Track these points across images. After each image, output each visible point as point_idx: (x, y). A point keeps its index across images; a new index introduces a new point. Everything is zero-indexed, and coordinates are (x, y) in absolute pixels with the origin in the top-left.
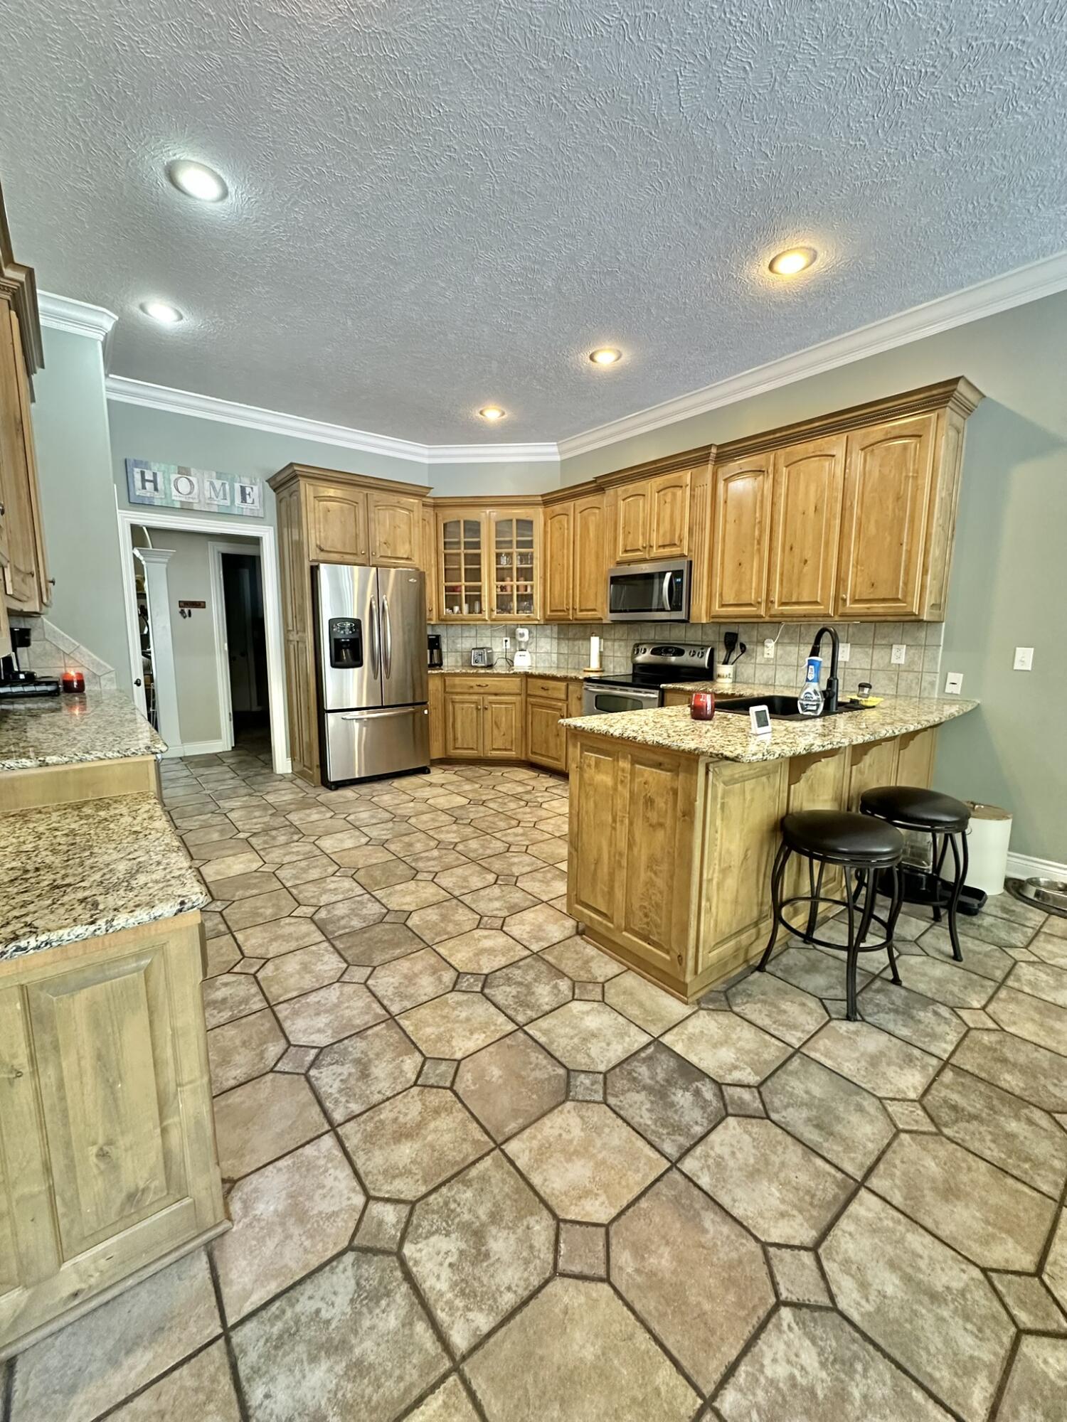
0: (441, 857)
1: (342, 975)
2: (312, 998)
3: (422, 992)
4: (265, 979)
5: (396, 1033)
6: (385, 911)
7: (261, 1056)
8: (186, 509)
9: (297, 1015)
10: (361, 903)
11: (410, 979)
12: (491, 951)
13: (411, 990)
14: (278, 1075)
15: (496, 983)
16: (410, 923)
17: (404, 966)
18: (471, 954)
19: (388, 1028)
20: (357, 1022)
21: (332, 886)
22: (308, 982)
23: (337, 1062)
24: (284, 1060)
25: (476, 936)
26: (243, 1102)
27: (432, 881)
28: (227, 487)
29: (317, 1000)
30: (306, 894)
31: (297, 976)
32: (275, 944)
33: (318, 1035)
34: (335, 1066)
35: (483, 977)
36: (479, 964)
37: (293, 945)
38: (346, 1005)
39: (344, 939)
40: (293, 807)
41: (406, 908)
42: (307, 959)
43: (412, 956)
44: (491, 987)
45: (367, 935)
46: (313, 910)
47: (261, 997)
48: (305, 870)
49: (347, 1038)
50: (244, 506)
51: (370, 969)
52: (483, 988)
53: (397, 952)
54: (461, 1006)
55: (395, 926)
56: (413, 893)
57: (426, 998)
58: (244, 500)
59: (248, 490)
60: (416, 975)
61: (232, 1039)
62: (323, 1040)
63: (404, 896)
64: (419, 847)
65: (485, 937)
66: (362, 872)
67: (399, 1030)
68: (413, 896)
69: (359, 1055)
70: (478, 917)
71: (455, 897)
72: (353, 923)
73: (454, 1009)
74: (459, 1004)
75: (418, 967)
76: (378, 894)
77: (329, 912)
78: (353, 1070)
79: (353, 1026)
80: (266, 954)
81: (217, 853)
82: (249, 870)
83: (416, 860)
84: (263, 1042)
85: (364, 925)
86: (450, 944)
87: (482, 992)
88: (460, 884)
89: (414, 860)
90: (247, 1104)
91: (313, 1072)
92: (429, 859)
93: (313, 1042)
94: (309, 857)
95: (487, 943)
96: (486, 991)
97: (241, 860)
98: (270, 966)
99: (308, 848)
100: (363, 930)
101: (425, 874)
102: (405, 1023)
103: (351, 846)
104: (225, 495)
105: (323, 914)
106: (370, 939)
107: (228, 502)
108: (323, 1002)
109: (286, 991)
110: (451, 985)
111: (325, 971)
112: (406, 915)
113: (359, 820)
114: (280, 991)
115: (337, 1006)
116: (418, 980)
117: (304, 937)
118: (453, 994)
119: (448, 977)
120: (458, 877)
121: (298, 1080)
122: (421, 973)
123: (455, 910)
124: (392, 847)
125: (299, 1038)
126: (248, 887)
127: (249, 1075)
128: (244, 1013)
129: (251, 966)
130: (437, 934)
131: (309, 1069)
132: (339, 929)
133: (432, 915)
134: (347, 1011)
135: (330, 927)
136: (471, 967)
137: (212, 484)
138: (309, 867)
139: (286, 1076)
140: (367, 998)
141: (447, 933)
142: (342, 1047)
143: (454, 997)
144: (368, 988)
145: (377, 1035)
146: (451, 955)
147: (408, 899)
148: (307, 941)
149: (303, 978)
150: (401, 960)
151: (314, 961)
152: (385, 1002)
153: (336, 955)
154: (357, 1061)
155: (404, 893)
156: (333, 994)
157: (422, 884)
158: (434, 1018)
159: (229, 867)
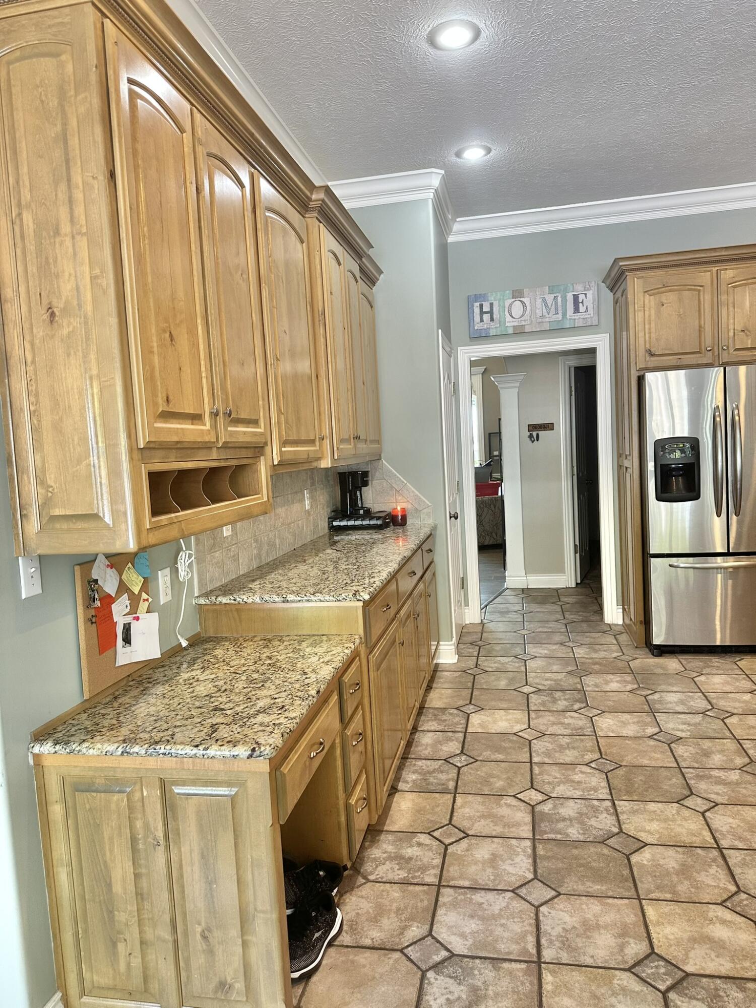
0: (737, 784)
1: (521, 886)
2: (478, 897)
3: (591, 951)
4: (453, 854)
5: (531, 983)
6: (616, 830)
7: (403, 930)
8: (519, 333)
9: (455, 906)
10: (596, 810)
11: (588, 928)
12: (718, 946)
13: (580, 942)
14: (404, 957)
15: (692, 991)
16: (634, 859)
17: (593, 908)
18: (686, 936)
19: (527, 972)
20: (502, 947)
21: (577, 778)
22: (486, 877)
23: (455, 978)
24: (416, 947)
25: (711, 914)
26: (364, 966)
27: (703, 814)
28: (559, 299)
29: (481, 900)
30: (546, 777)
31: (481, 865)
32: (483, 822)
33: (458, 939)
34: (452, 981)
35: (680, 974)
36: (687, 955)
37: (498, 830)
38: (503, 921)
39: (549, 846)
40: (597, 667)
41: (644, 836)
42: (501, 851)
43: (610, 901)
44: (682, 994)
45: (575, 852)
46: (540, 797)
47: (438, 872)
48: (562, 748)
49: (480, 958)
50: (577, 316)
51: (553, 893)
52: (669, 989)
53: (597, 888)
54: (625, 995)
55: (616, 854)
56: (666, 820)
57: (589, 961)
58: (576, 310)
59: (581, 297)
60: (598, 927)
61: (393, 901)
62: (459, 946)
63: (651, 820)
64: (717, 759)
65: (723, 922)
66: (621, 772)
67: (536, 981)
68: (663, 825)
69: (479, 984)
70: (733, 889)
71: (720, 849)
72: (570, 830)
73: (615, 994)
74: (624, 990)
75: (608, 918)
76: (622, 805)
77: (555, 807)
78: (464, 997)
79: (494, 948)
80: (469, 829)
81: (493, 703)
82: (509, 731)
83: (700, 778)
84: (412, 918)
85: (581, 838)
86: (667, 908)
87: (664, 994)
88: (740, 831)
89: (697, 776)
90: (365, 970)
91: (430, 975)
92: (719, 781)
93: (450, 943)
94: (578, 733)
95: (720, 932)
96: (672, 995)
97: (510, 717)
98: (464, 844)
99: (582, 722)
100: (576, 844)
101: (699, 801)
102: (547, 977)
103: (631, 734)
104: (556, 309)
105: (547, 808)
106: (576, 858)
107: (560, 316)
108: (485, 906)
109: (461, 877)
110: (631, 963)
111: (509, 873)
112: (638, 845)
113: (660, 701)
114: (456, 875)
115: (494, 917)
116: (596, 935)
117: (513, 826)
118: (626, 975)
119: (636, 949)
120: (744, 820)
121: (415, 974)
122: (606, 927)
123: (706, 865)
124: (680, 750)
125: (441, 932)
126: (498, 749)
127: (384, 943)
128: (415, 881)
129: (450, 835)
130: (659, 888)
131: (430, 968)
132: (553, 831)
133: (671, 859)
134: (500, 929)
135: (544, 826)
136: (673, 953)
137: (544, 300)
138: (568, 747)
139: (408, 963)
140: (528, 925)
141: (674, 893)
142: (471, 965)
143: (625, 980)
144: (537, 915)
145: (510, 973)
146: (658, 923)
147: (655, 826)
148: (514, 832)
149: (485, 870)
150: (592, 900)
151: (505, 856)
152: (543, 941)
153: (530, 861)
154: (474, 990)
155: (654, 817)
156: (497, 903)
157: (687, 813)
158: (582, 990)
159: (495, 722)
